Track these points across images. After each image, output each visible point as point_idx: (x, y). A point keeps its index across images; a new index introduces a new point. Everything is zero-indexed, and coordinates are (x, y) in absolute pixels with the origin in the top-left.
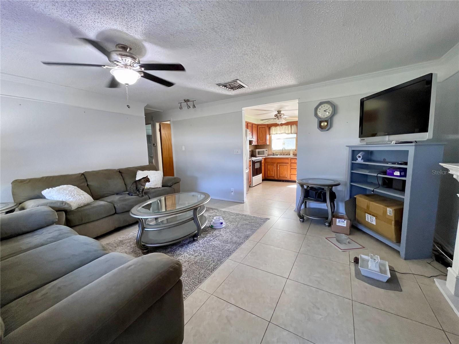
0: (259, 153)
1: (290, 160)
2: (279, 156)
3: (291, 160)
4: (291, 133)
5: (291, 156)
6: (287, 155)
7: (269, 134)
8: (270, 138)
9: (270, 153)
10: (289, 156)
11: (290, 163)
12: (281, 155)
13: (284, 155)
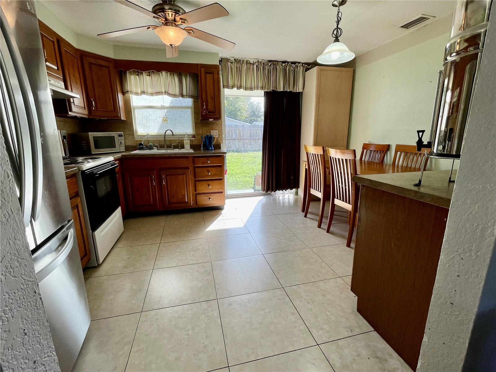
0: (99, 144)
1: (191, 160)
2: (155, 151)
3: (195, 159)
4: (182, 96)
5: (188, 150)
6: (176, 147)
7: (124, 93)
8: (127, 103)
9: (129, 143)
10: (183, 151)
11: (191, 169)
12: (161, 147)
13: (169, 147)
